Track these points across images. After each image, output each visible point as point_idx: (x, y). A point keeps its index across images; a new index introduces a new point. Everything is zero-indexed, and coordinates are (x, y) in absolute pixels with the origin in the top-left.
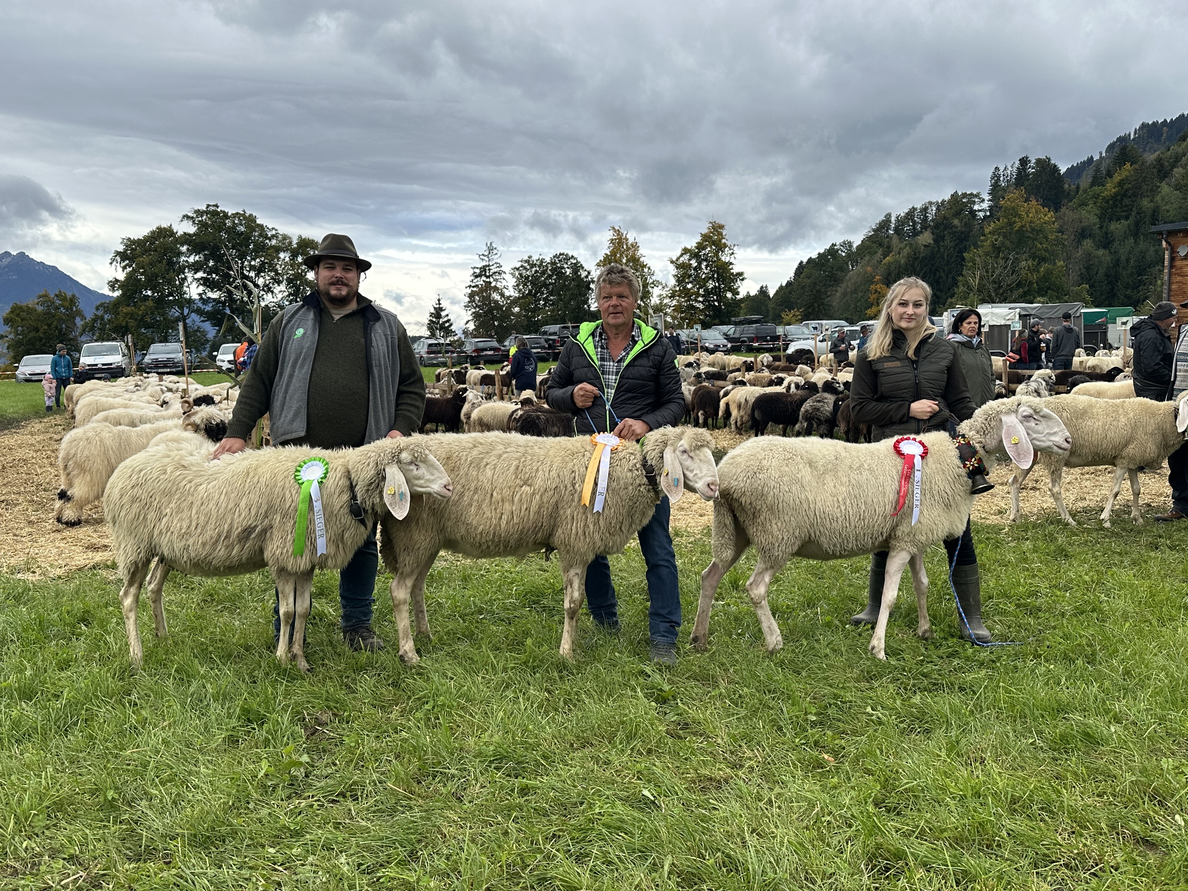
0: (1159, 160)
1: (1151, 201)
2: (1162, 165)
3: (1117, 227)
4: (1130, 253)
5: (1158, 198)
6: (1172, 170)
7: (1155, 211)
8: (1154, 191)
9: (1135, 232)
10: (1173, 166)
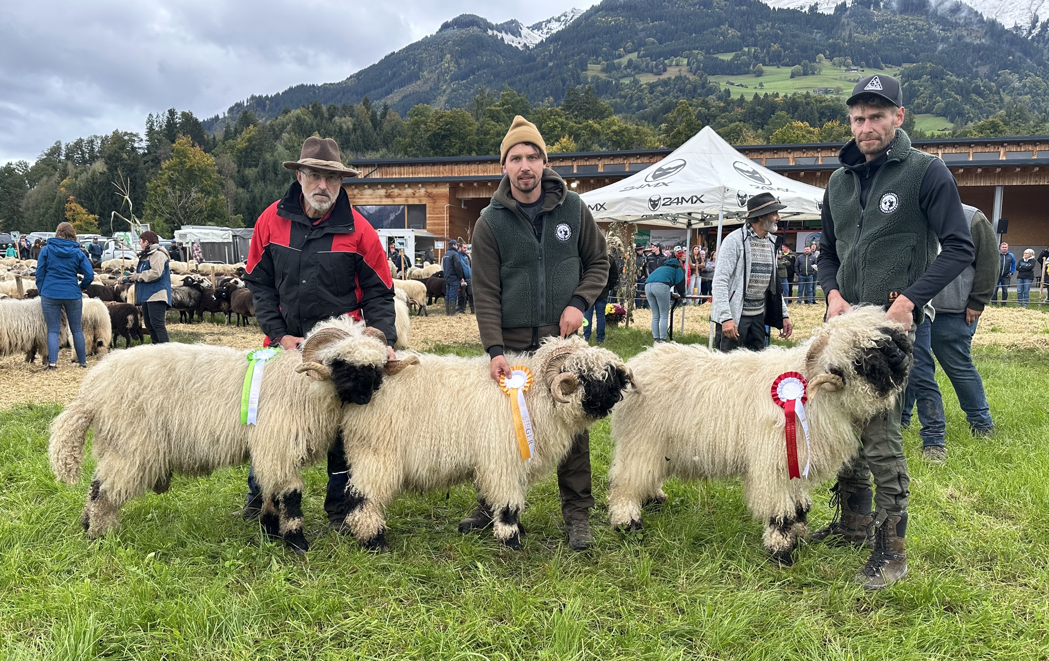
0: (271, 125)
1: (272, 156)
2: (274, 130)
3: (251, 172)
4: (262, 193)
5: (276, 154)
6: (281, 134)
7: (275, 163)
8: (273, 149)
9: (263, 177)
10: (282, 131)
